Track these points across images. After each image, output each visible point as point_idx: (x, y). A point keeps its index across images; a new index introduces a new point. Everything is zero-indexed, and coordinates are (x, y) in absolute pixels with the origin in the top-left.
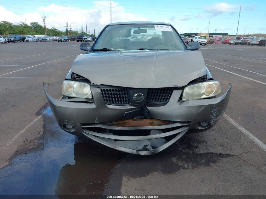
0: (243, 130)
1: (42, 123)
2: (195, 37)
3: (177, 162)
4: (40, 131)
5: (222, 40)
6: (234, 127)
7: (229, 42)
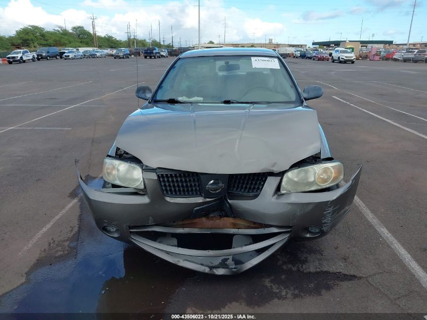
0: (384, 232)
1: (77, 212)
2: (336, 49)
3: (271, 286)
4: (74, 227)
5: (382, 53)
6: (370, 226)
7: (394, 57)
